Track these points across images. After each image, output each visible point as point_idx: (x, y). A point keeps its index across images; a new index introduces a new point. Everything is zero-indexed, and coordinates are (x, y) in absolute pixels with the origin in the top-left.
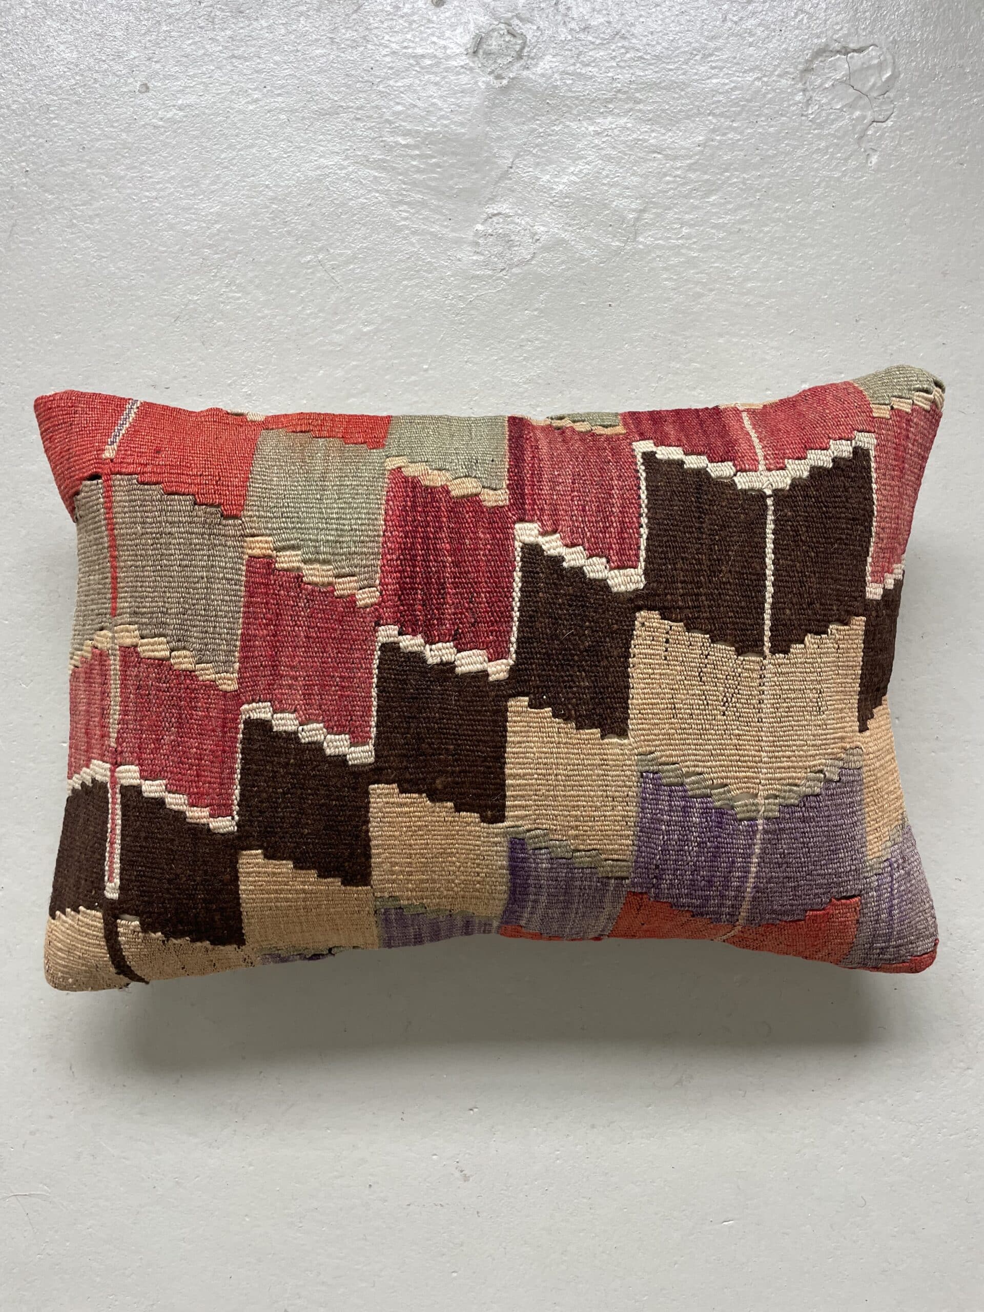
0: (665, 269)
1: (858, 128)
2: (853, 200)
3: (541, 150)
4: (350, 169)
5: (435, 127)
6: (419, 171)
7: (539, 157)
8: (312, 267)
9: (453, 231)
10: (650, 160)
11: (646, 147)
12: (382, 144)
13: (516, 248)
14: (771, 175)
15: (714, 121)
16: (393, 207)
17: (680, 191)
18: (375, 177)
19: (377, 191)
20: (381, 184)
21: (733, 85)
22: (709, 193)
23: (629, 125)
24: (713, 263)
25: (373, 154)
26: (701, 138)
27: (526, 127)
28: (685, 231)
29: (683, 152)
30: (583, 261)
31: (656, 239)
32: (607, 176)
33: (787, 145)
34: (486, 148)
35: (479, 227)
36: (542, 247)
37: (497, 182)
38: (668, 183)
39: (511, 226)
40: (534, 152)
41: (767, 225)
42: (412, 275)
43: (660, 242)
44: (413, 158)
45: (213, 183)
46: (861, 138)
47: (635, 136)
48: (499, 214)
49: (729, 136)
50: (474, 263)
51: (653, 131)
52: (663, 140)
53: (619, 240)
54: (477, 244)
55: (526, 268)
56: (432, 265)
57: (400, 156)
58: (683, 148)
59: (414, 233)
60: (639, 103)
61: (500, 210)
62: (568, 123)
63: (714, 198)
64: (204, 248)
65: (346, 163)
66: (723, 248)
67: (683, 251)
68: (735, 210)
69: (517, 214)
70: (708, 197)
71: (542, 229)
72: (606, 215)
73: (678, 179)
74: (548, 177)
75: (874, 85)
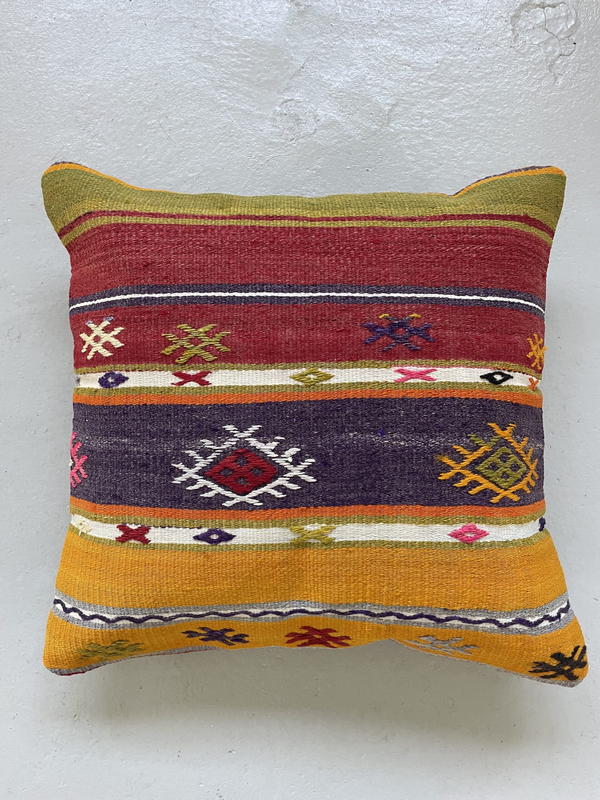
0: (409, 147)
1: (550, 59)
2: (545, 108)
3: (325, 57)
4: (187, 61)
5: (250, 35)
6: (236, 66)
7: (323, 62)
8: (155, 128)
9: (259, 109)
10: (402, 70)
11: (400, 61)
12: (212, 45)
13: (303, 125)
14: (488, 87)
15: (449, 46)
16: (217, 90)
17: (422, 93)
18: (205, 68)
19: (205, 78)
20: (209, 73)
21: (463, 22)
22: (443, 96)
23: (389, 45)
24: (443, 145)
25: (204, 51)
26: (439, 57)
27: (315, 41)
28: (425, 121)
29: (426, 66)
30: (350, 137)
31: (403, 126)
32: (371, 79)
33: (499, 67)
34: (285, 53)
35: (278, 109)
36: (322, 125)
37: (291, 78)
38: (414, 87)
39: (300, 109)
40: (320, 58)
41: (482, 122)
42: (226, 139)
43: (406, 128)
44: (233, 56)
45: (87, 65)
46: (551, 66)
47: (393, 52)
48: (292, 100)
49: (459, 57)
50: (272, 133)
51: (406, 50)
52: (412, 57)
53: (377, 125)
54: (275, 119)
55: (309, 139)
56: (242, 133)
57: (224, 54)
58: (426, 63)
59: (229, 109)
60: (396, 30)
61: (292, 98)
62: (345, 40)
63: (446, 100)
64: (78, 109)
65: (184, 57)
66: (451, 135)
67: (423, 135)
68: (461, 109)
69: (305, 101)
70: (442, 99)
71: (322, 112)
72: (368, 106)
73: (421, 85)
74: (329, 76)
75: (563, 29)
